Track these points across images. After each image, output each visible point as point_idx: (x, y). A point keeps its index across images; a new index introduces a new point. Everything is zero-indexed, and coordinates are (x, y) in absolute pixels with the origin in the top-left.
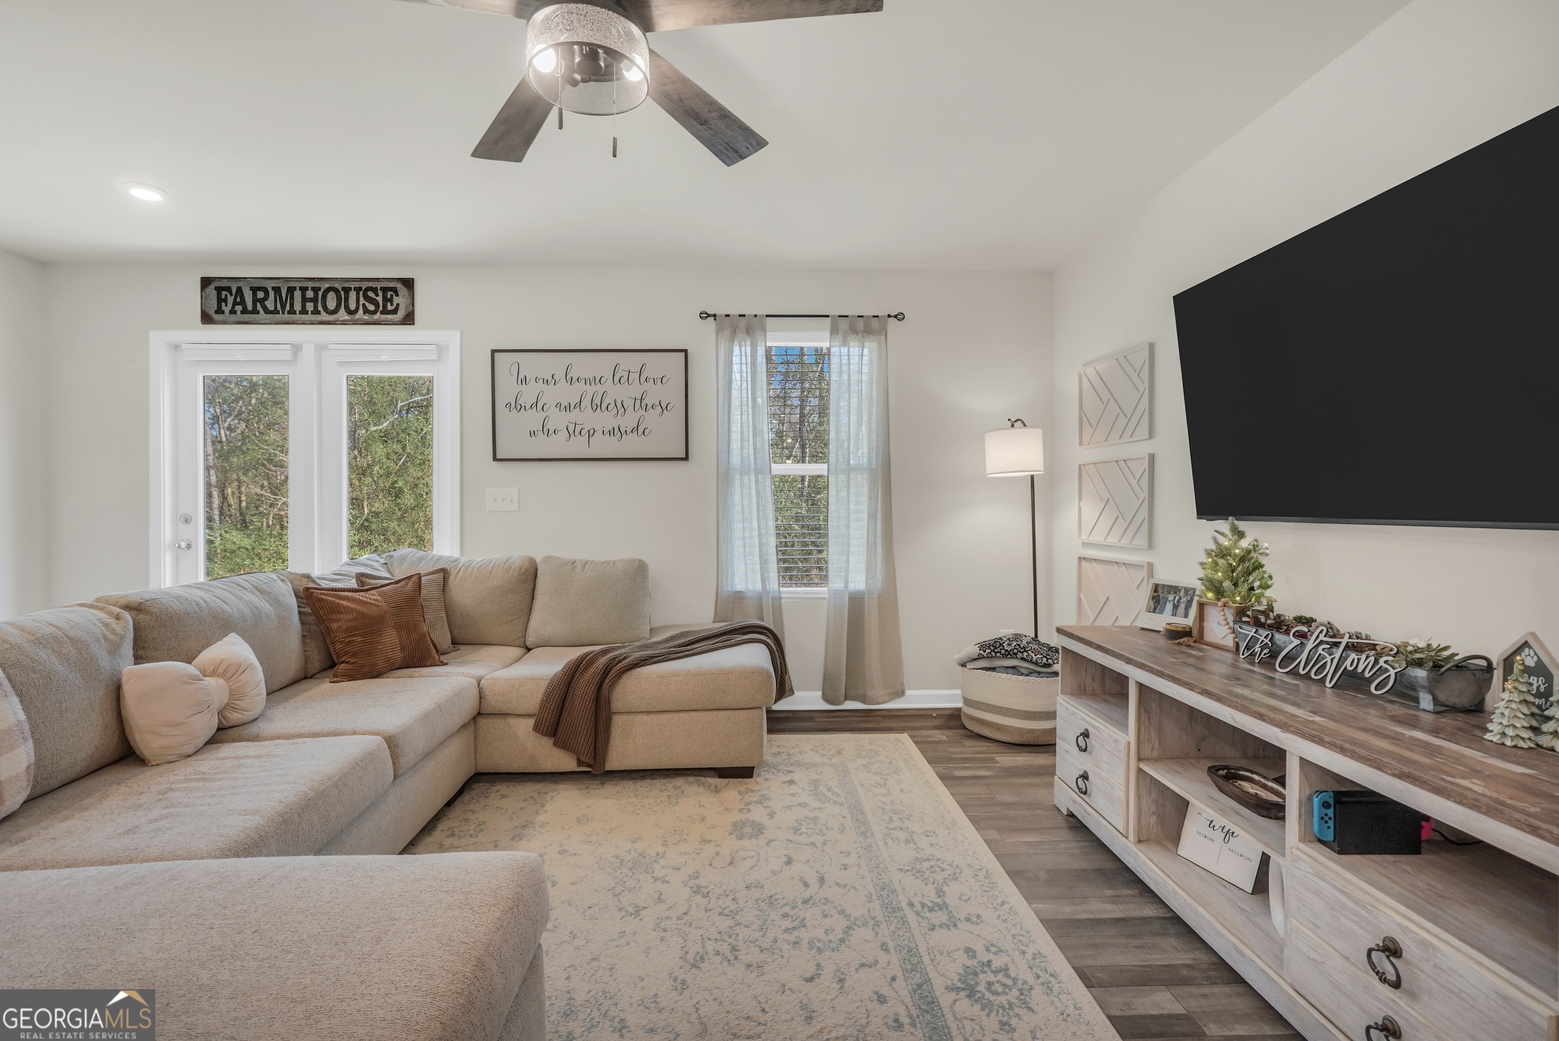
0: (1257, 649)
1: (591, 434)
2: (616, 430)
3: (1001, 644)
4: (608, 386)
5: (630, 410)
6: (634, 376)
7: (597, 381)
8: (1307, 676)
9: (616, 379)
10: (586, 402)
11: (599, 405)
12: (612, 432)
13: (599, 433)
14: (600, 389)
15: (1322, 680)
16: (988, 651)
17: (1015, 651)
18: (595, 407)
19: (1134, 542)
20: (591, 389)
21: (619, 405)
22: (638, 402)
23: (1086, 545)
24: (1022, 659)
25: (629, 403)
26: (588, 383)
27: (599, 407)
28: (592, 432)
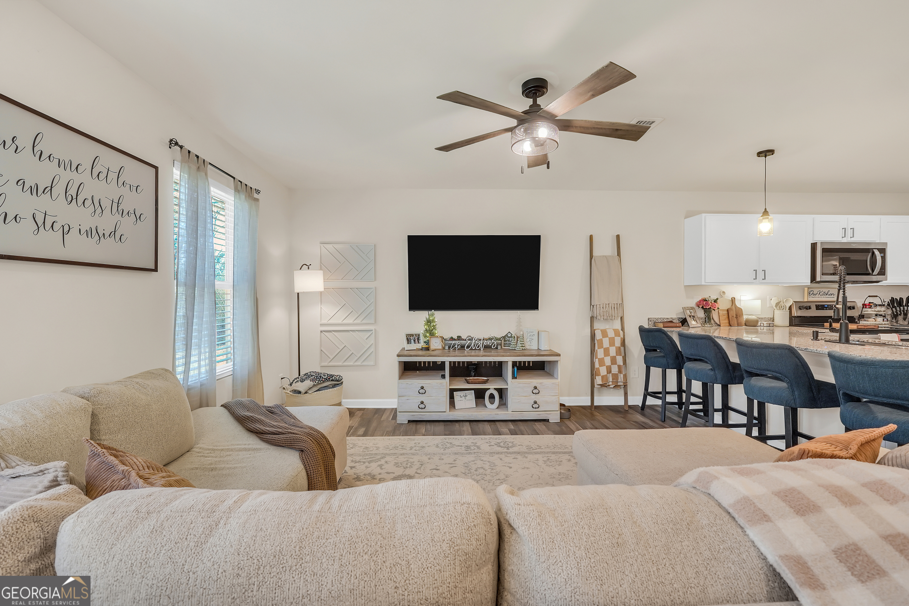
0: (456, 346)
1: (66, 231)
2: (94, 232)
3: (320, 377)
4: (84, 177)
5: (107, 211)
6: (113, 176)
7: (74, 167)
8: (475, 349)
9: (95, 174)
10: (60, 189)
11: (74, 197)
12: (89, 233)
13: (74, 232)
14: (77, 178)
15: (480, 349)
16: (317, 381)
17: (329, 377)
18: (69, 199)
19: (363, 321)
20: (66, 175)
21: (97, 205)
22: (115, 205)
23: (322, 325)
24: (332, 380)
25: (106, 204)
26: (62, 166)
27: (74, 201)
28: (66, 229)
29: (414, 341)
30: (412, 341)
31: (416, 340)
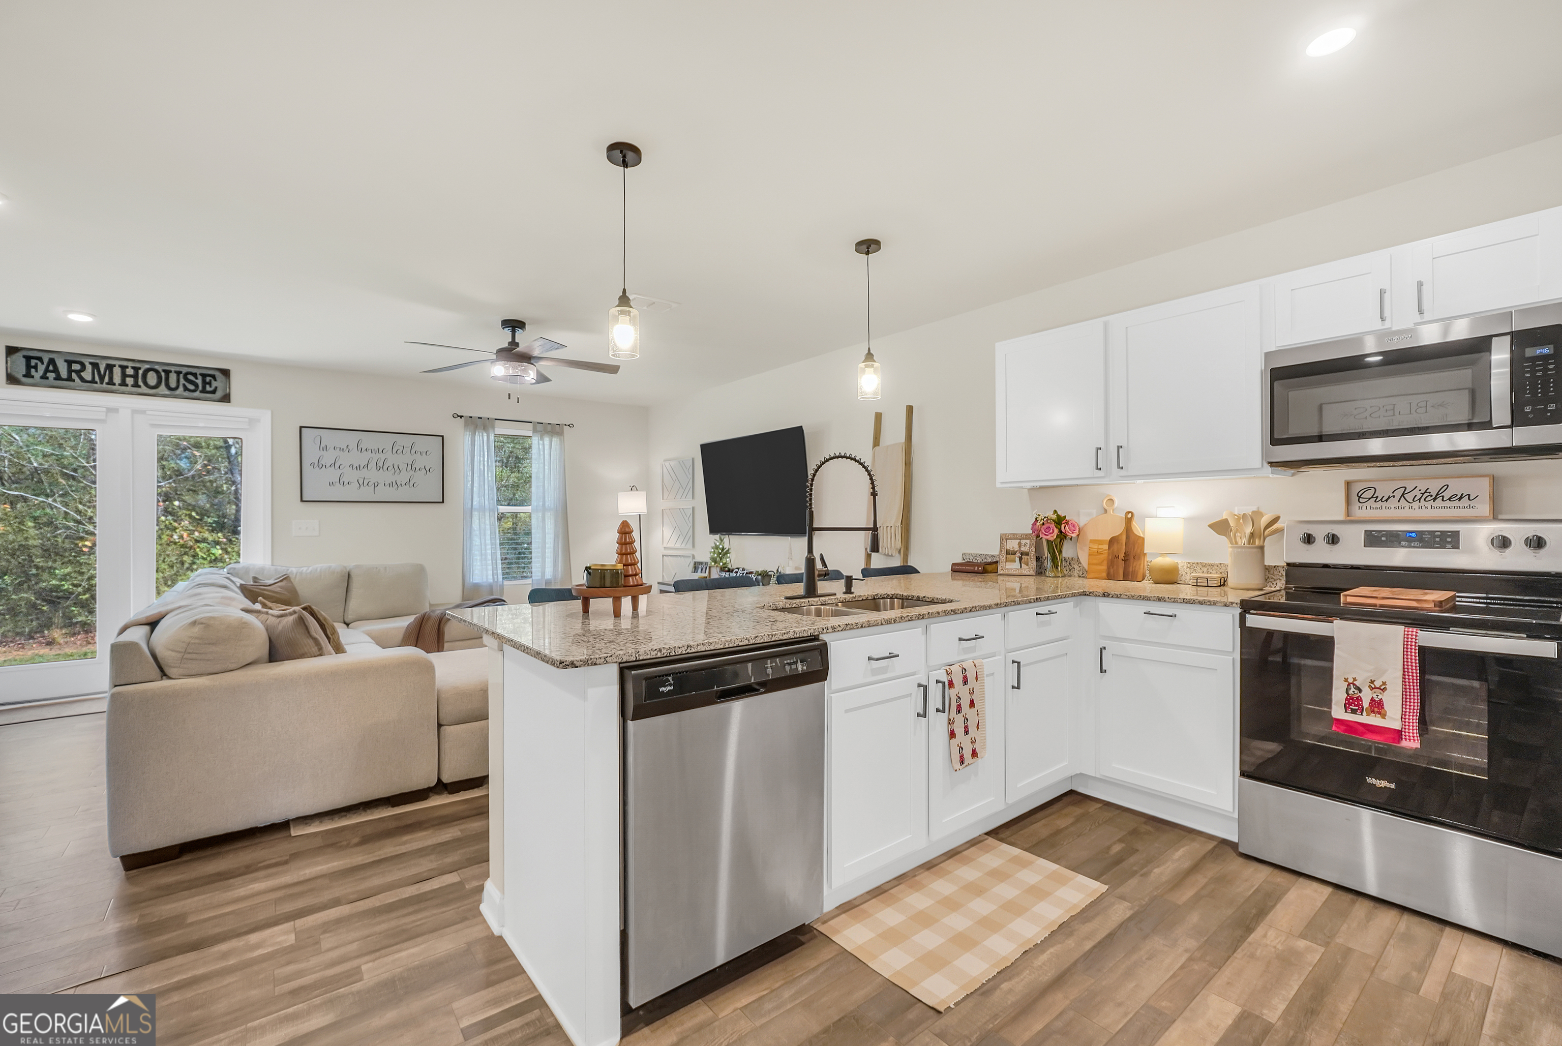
1: (376, 486)
2: (394, 483)
4: (388, 454)
5: (404, 471)
6: (407, 450)
7: (381, 451)
9: (394, 451)
10: (372, 465)
11: (382, 467)
12: (391, 485)
13: (381, 486)
14: (383, 457)
18: (378, 469)
19: (687, 547)
20: (375, 457)
21: (396, 468)
22: (410, 466)
23: (665, 548)
25: (403, 467)
26: (374, 452)
27: (381, 469)
28: (376, 484)
29: (702, 570)
30: (700, 570)
31: (704, 569)
